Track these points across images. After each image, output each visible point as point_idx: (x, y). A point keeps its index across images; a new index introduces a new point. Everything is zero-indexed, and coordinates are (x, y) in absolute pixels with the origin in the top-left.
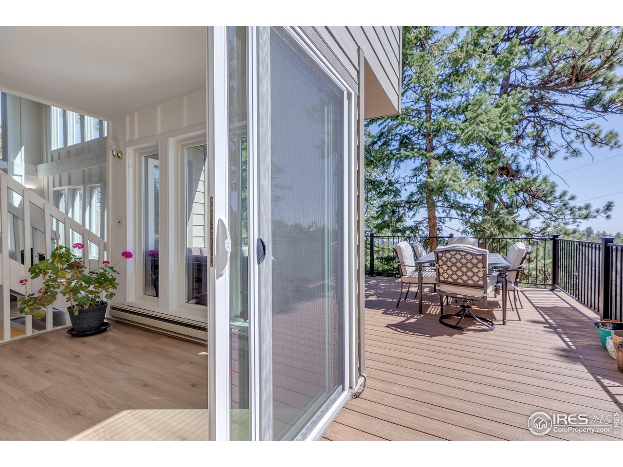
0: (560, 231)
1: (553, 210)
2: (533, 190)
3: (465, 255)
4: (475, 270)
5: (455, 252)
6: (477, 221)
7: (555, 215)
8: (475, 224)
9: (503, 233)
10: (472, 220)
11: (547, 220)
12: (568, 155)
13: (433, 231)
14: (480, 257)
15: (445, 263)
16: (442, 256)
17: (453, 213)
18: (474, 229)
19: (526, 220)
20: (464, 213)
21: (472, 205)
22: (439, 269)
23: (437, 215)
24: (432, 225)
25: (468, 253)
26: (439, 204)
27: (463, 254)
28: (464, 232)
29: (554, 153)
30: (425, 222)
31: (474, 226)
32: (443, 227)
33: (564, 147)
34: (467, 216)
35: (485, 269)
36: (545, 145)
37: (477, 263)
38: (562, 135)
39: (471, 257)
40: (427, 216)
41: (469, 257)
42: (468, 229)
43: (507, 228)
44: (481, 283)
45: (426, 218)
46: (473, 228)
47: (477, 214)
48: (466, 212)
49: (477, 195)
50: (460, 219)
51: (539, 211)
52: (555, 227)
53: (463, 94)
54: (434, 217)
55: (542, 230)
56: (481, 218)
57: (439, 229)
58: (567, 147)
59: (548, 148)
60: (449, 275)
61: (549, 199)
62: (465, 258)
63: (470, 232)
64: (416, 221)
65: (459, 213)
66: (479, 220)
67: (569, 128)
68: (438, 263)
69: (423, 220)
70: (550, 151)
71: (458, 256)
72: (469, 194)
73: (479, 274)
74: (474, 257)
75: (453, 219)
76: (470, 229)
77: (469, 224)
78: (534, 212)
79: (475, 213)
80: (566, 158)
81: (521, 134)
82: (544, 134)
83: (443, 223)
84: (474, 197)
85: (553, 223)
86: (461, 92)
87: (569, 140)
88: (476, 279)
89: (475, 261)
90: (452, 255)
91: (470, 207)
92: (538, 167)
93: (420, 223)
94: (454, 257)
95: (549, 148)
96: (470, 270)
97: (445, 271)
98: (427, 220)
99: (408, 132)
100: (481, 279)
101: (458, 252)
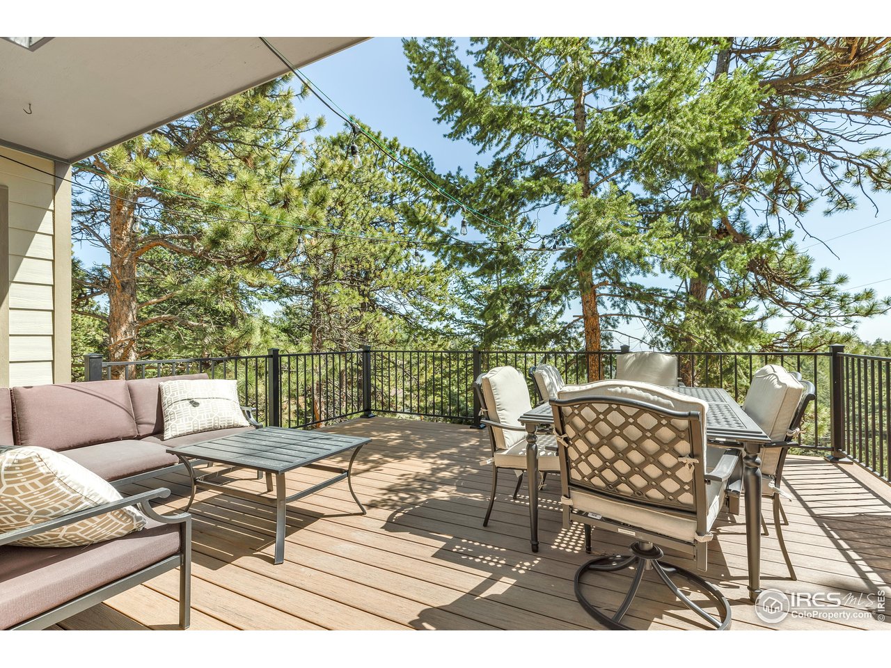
0: (822, 337)
1: (808, 300)
2: (772, 268)
3: (636, 416)
4: (668, 460)
5: (607, 406)
6: (676, 321)
7: (813, 311)
8: (672, 327)
9: (725, 342)
10: (666, 320)
11: (797, 319)
12: (832, 206)
13: (594, 339)
14: (683, 423)
15: (581, 434)
16: (573, 414)
17: (632, 307)
18: (671, 336)
19: (759, 320)
20: (652, 307)
21: (666, 290)
22: (566, 449)
23: (601, 310)
24: (590, 330)
25: (644, 409)
26: (606, 290)
27: (631, 411)
28: (653, 343)
29: (807, 203)
30: (579, 324)
31: (671, 331)
32: (614, 334)
33: (825, 193)
34: (657, 313)
35: (696, 461)
36: (791, 189)
37: (674, 441)
38: (822, 170)
39: (655, 422)
40: (581, 314)
41: (648, 421)
42: (660, 338)
43: (734, 333)
44: (687, 498)
45: (580, 317)
46: (669, 335)
47: (676, 308)
48: (655, 306)
49: (673, 269)
50: (646, 319)
51: (783, 303)
52: (813, 331)
53: (644, 85)
54: (595, 314)
55: (789, 336)
56: (682, 315)
57: (606, 338)
58: (831, 193)
59: (796, 196)
60: (593, 469)
61: (800, 282)
62: (636, 424)
63: (664, 343)
64: (563, 322)
65: (643, 306)
66: (680, 320)
67: (835, 157)
68: (564, 433)
69: (575, 321)
70: (800, 200)
71: (616, 418)
72: (657, 269)
73: (679, 473)
74: (664, 422)
75: (633, 318)
76: (664, 337)
77: (662, 328)
78: (774, 306)
79: (670, 307)
80: (828, 212)
81: (749, 172)
82: (789, 169)
83: (614, 326)
84: (668, 274)
85: (809, 323)
86: (640, 82)
87: (833, 179)
88: (670, 485)
89: (666, 433)
90: (598, 413)
91: (661, 295)
92: (782, 226)
93: (570, 326)
94: (605, 420)
95: (799, 195)
96: (653, 458)
97: (584, 457)
98: (582, 320)
99: (546, 159)
100: (687, 487)
101: (614, 406)
